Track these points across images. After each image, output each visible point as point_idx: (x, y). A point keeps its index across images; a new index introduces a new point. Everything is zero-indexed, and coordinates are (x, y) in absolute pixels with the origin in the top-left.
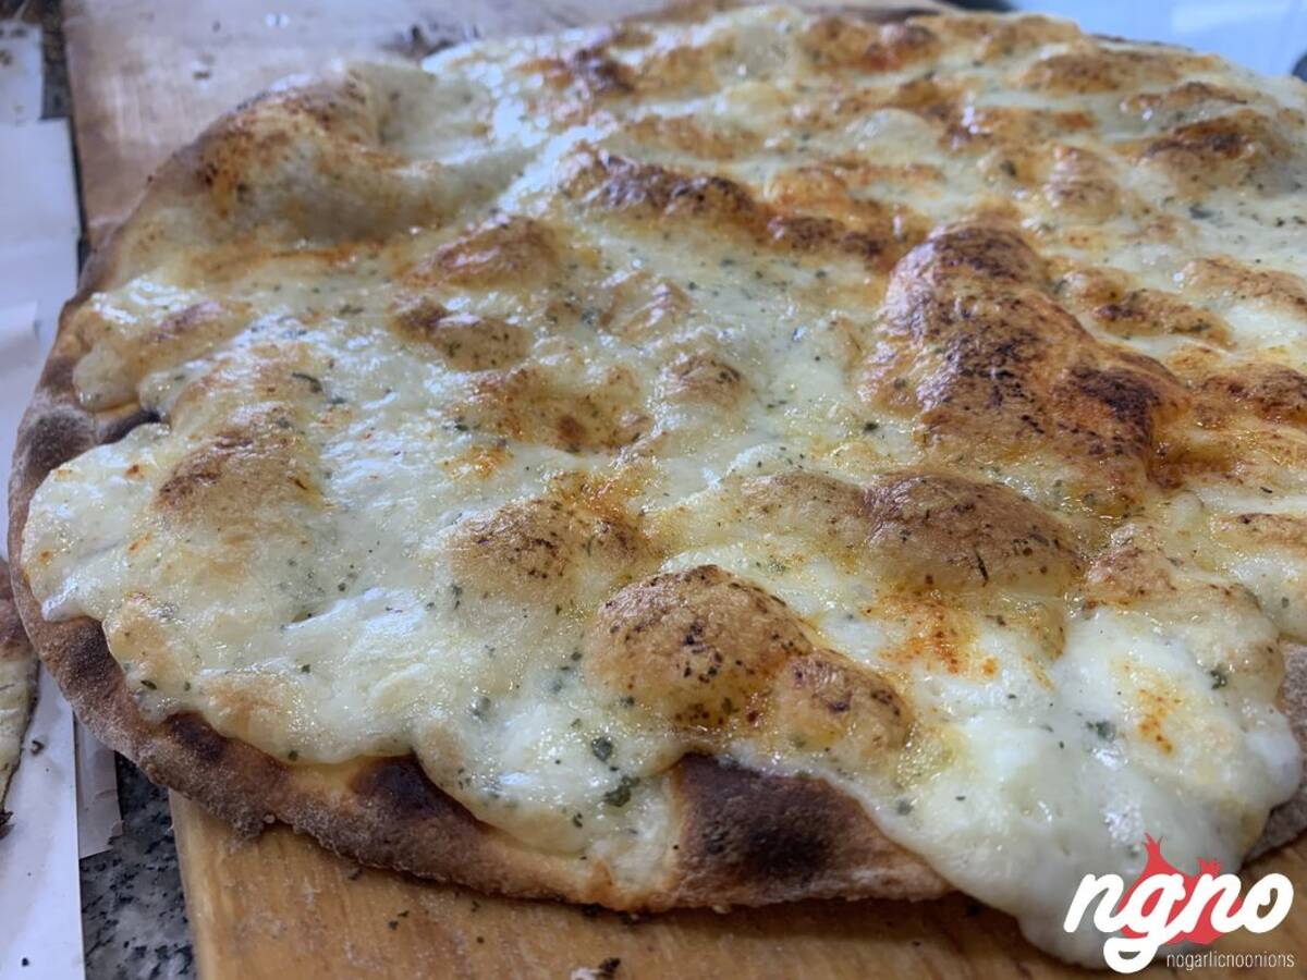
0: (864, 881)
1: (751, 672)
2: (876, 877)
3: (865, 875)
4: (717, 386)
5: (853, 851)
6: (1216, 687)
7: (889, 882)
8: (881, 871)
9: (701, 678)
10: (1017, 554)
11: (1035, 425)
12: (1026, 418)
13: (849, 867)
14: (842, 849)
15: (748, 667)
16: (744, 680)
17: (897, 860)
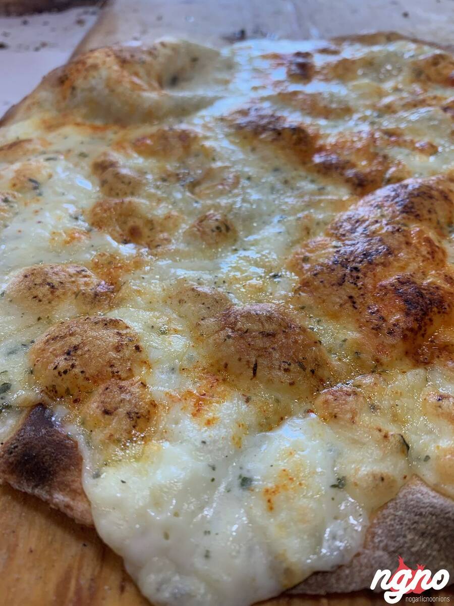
0: (57, 500)
1: (88, 379)
2: (63, 501)
3: (60, 498)
4: (210, 233)
5: (62, 483)
6: (334, 486)
7: (68, 506)
8: (67, 499)
9: (59, 373)
10: (279, 369)
11: (354, 303)
12: (351, 297)
13: (55, 490)
14: (58, 480)
15: (87, 376)
16: (81, 381)
17: (79, 498)
